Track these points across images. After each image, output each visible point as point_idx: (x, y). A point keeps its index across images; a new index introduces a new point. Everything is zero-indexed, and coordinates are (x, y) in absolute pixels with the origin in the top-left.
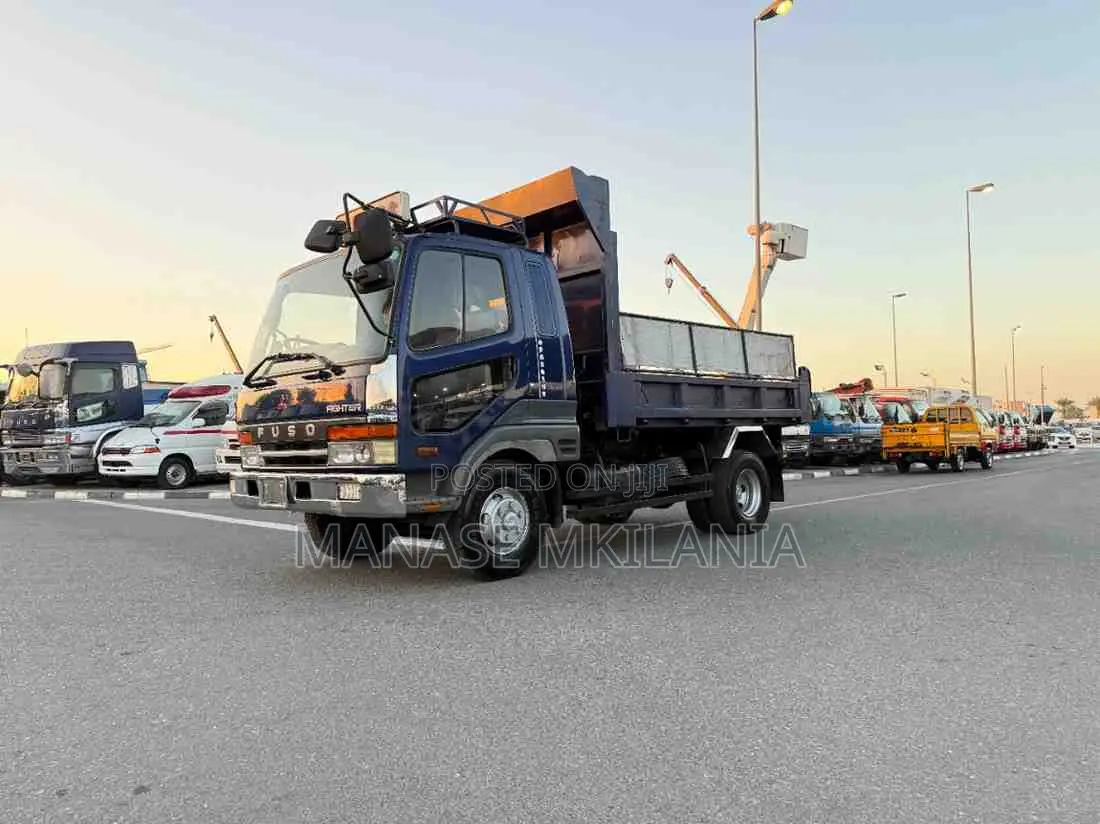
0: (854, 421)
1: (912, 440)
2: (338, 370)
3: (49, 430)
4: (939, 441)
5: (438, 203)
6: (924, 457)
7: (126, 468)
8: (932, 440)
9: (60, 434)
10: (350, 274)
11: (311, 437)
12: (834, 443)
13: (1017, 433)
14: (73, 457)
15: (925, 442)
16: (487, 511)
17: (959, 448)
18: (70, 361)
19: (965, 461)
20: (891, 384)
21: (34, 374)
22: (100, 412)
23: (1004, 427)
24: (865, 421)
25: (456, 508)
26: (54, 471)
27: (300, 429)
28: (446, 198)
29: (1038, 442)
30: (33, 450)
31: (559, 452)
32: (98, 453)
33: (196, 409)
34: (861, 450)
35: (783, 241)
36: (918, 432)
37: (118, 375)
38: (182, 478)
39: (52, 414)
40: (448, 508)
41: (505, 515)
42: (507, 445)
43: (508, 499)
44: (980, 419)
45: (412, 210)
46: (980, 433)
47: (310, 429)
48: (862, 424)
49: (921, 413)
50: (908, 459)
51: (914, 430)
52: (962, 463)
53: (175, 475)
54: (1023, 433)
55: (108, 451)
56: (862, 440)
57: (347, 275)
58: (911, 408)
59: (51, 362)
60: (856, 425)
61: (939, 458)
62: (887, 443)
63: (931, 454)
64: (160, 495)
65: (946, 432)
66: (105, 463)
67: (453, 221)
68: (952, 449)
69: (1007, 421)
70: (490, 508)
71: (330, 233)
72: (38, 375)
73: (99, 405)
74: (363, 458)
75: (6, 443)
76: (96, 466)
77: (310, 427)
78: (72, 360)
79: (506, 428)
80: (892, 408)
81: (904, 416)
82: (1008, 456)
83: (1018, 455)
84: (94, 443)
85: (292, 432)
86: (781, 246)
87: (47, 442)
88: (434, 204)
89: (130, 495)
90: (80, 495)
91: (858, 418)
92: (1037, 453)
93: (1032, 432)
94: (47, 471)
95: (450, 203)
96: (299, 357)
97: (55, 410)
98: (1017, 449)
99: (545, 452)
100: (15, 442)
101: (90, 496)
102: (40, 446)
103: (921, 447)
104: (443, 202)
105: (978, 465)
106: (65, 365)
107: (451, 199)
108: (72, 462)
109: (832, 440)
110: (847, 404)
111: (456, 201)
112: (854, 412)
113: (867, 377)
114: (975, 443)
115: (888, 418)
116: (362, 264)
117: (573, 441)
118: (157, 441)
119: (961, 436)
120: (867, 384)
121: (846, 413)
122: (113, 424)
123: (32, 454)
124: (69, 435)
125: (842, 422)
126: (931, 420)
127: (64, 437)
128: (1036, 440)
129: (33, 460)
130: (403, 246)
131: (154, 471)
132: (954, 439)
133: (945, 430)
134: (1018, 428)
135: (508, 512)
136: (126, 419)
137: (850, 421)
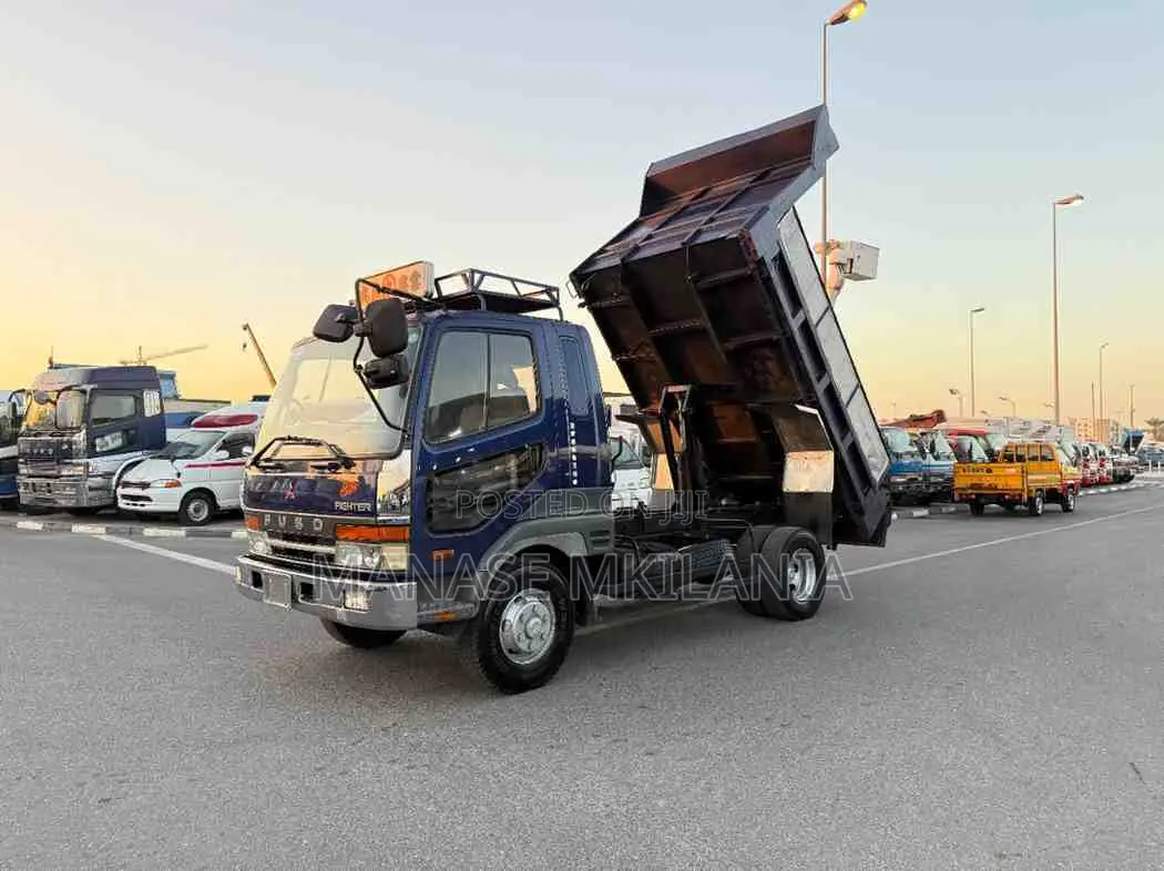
0: (924, 458)
1: (987, 480)
2: (348, 463)
3: (67, 461)
4: (1016, 484)
5: (464, 275)
6: (999, 498)
7: (146, 503)
8: (1010, 483)
9: (79, 465)
10: (360, 367)
11: (318, 533)
12: (903, 483)
13: (1102, 465)
14: (91, 489)
15: (1001, 484)
16: (508, 618)
17: (1037, 490)
18: (88, 388)
19: (1044, 502)
20: (967, 415)
21: (52, 402)
22: (120, 440)
23: (1088, 460)
24: (937, 458)
25: (473, 615)
26: (72, 503)
27: (308, 522)
28: (473, 271)
29: (1125, 476)
30: (51, 481)
31: (590, 546)
32: (117, 486)
33: (221, 440)
34: (932, 490)
35: (852, 261)
36: (994, 473)
37: (139, 401)
38: (204, 514)
39: (70, 443)
40: (465, 615)
41: (528, 620)
42: (532, 542)
43: (533, 601)
44: (1062, 458)
45: (437, 280)
46: (1061, 474)
47: (318, 525)
48: (933, 462)
49: (997, 448)
50: (983, 500)
51: (989, 471)
52: (1040, 507)
53: (197, 510)
54: (1109, 466)
55: (127, 485)
56: (933, 479)
57: (358, 368)
58: (987, 441)
59: (69, 388)
60: (926, 462)
61: (1016, 500)
62: (960, 483)
63: (1007, 497)
64: (181, 532)
65: (1024, 473)
66: (124, 497)
67: (480, 297)
68: (1030, 491)
69: (1091, 453)
70: (512, 614)
71: (340, 321)
72: (55, 403)
73: (119, 434)
74: (372, 562)
75: (22, 471)
76: (115, 498)
77: (319, 522)
78: (92, 386)
79: (531, 523)
80: (967, 441)
81: (979, 452)
82: (1091, 492)
83: (1103, 490)
84: (114, 474)
85: (299, 523)
86: (849, 266)
87: (65, 473)
88: (460, 277)
89: (150, 531)
90: (97, 530)
91: (929, 456)
92: (1123, 487)
93: (1119, 464)
94: (63, 503)
95: (477, 276)
96: (309, 442)
97: (74, 438)
98: (1102, 483)
99: (575, 548)
100: (31, 472)
101: (108, 532)
102: (57, 477)
103: (996, 488)
104: (469, 276)
105: (1058, 507)
106: (84, 392)
107: (479, 272)
108: (91, 494)
109: (899, 480)
110: (916, 439)
111: (484, 274)
112: (924, 448)
113: (940, 408)
114: (1055, 485)
115: (963, 455)
116: (374, 357)
117: (607, 532)
118: (179, 475)
119: (1041, 478)
120: (940, 416)
121: (916, 449)
122: (134, 454)
123: (48, 485)
124: (87, 465)
125: (912, 460)
126: (1009, 459)
127: (82, 468)
128: (1122, 473)
129: (50, 492)
130: (422, 328)
131: (175, 507)
132: (1033, 481)
133: (1023, 472)
134: (1103, 460)
135: (532, 617)
136: (148, 449)
137: (920, 459)
